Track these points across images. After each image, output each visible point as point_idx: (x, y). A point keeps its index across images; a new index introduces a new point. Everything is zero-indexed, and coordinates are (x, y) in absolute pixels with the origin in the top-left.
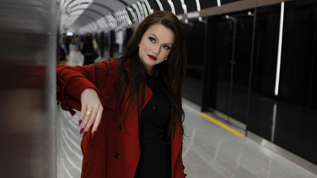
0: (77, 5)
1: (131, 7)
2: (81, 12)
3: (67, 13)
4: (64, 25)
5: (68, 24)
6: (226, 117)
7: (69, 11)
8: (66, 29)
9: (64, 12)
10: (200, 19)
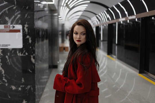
10: (136, 20)
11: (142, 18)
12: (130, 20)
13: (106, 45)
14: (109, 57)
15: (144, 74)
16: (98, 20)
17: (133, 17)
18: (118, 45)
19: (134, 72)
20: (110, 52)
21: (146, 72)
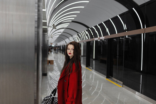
0: (56, 33)
1: (80, 33)
2: (58, 36)
3: (51, 37)
4: (50, 42)
5: (53, 41)
6: (116, 80)
7: (52, 36)
8: (51, 44)
9: (50, 37)
11: (108, 39)
12: (100, 40)
13: (85, 60)
14: (87, 68)
15: (110, 79)
16: (78, 37)
17: (101, 38)
18: (95, 59)
19: (103, 77)
20: (88, 65)
21: (110, 77)
